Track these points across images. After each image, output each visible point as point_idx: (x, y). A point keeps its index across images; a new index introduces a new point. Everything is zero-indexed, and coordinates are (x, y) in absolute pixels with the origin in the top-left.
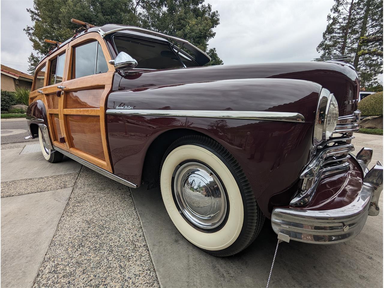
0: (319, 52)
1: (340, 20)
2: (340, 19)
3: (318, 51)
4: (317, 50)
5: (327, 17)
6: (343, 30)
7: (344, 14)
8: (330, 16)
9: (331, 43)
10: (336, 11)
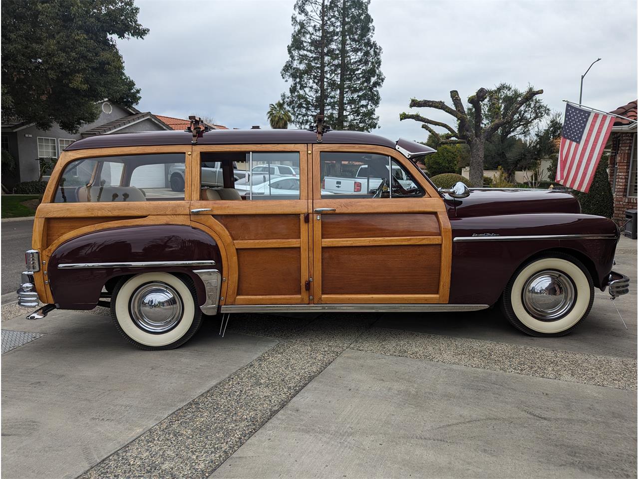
0: (286, 81)
1: (311, 29)
2: (309, 26)
3: (283, 78)
4: (282, 75)
5: (291, 19)
6: (316, 48)
7: (314, 20)
8: (296, 17)
9: (302, 67)
10: (302, 12)
